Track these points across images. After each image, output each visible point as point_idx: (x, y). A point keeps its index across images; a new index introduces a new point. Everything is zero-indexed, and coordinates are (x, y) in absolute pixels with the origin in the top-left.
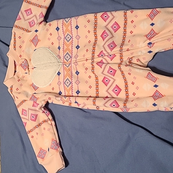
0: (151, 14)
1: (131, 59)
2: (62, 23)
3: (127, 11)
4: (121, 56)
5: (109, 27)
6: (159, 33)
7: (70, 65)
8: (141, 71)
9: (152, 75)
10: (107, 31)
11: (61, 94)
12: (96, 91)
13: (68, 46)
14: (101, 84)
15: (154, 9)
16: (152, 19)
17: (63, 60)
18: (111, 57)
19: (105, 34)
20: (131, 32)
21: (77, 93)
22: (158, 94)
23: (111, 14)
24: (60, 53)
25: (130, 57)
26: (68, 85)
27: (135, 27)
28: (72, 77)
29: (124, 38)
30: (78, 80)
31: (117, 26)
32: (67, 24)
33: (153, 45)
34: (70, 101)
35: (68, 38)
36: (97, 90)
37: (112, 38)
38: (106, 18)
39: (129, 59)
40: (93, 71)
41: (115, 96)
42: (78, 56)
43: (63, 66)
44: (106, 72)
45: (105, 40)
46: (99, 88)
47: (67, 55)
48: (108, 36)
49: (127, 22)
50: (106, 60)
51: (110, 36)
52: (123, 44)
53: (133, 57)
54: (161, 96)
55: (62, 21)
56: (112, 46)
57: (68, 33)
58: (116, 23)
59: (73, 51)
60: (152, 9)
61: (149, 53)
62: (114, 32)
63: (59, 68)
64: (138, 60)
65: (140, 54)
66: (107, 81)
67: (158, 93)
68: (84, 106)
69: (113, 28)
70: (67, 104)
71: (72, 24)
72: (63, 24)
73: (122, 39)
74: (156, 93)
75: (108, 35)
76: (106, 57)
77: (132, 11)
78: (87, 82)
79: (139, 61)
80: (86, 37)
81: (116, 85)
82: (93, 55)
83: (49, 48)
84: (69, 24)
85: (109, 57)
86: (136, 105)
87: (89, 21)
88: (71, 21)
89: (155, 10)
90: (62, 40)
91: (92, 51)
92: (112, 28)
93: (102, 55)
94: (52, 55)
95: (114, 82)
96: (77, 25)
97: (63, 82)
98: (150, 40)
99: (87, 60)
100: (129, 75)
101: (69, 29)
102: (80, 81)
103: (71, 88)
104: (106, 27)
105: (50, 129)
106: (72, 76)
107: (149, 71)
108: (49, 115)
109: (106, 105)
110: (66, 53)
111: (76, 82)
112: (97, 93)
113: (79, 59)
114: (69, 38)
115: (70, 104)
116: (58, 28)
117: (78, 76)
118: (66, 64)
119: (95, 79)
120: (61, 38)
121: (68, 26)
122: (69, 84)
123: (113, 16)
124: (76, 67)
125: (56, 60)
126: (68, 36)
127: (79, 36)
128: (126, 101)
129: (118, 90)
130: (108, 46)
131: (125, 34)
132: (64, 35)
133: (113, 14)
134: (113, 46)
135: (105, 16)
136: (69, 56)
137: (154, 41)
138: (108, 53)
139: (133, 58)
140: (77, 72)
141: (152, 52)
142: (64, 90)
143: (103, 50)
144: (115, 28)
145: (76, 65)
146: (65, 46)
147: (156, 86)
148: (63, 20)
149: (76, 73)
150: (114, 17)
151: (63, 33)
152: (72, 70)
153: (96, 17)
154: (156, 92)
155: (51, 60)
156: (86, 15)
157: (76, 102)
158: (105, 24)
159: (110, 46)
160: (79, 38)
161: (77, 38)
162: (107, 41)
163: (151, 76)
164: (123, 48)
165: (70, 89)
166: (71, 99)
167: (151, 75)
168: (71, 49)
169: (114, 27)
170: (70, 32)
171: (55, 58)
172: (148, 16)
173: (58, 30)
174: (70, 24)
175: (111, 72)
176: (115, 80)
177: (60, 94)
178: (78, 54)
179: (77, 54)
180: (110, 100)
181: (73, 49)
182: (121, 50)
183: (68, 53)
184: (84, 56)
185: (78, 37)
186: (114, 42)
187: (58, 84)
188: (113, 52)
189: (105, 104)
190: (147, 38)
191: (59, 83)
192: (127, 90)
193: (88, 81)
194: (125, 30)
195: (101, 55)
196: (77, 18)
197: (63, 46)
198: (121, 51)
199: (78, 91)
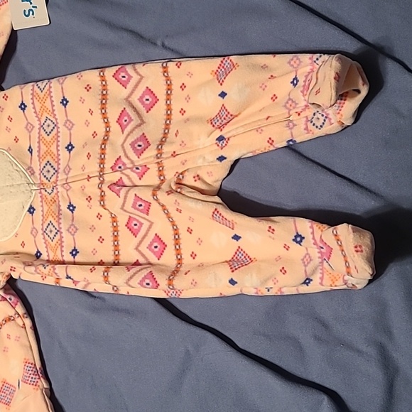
0: (219, 70)
1: (181, 176)
2: (31, 92)
3: (169, 64)
4: (161, 168)
5: (135, 99)
6: (239, 114)
7: (55, 191)
8: (200, 206)
9: (222, 214)
10: (129, 111)
11: (40, 256)
12: (113, 248)
13: (49, 146)
14: (124, 232)
15: (226, 58)
16: (221, 81)
17: (40, 178)
18: (138, 171)
19: (126, 118)
20: (182, 112)
21: (73, 255)
22: (242, 255)
23: (135, 70)
24: (33, 162)
25: (180, 172)
26: (52, 236)
27: (188, 98)
28: (60, 216)
29: (167, 126)
30: (72, 225)
31: (150, 99)
32: (42, 95)
33: (227, 142)
34: (56, 274)
35: (49, 126)
36: (116, 247)
37: (139, 125)
38: (124, 79)
39: (177, 175)
40: (102, 203)
41: (153, 259)
42: (70, 169)
43: (40, 193)
44: (129, 206)
45: (126, 132)
46: (119, 243)
47: (48, 167)
48: (132, 123)
49: (173, 87)
50: (129, 178)
51: (136, 121)
52: (164, 140)
53: (185, 171)
54: (248, 259)
55: (32, 88)
56: (140, 146)
57: (45, 115)
58: (149, 91)
59: (60, 157)
60: (221, 59)
61: (218, 162)
62: (145, 112)
63: (32, 198)
64: (198, 177)
65: (200, 162)
66: (136, 225)
67: (242, 252)
68: (86, 286)
69: (143, 103)
70: (50, 281)
71: (52, 94)
72: (32, 94)
73: (163, 127)
74: (238, 253)
75: (131, 120)
76: (129, 170)
77: (179, 64)
78: (93, 228)
79: (199, 179)
80: (87, 123)
81: (156, 234)
82: (102, 166)
83: (9, 150)
84: (47, 95)
85: (134, 171)
86: (194, 283)
87: (88, 88)
88: (50, 87)
89: (229, 61)
90: (36, 130)
91: (99, 156)
92: (140, 102)
93: (120, 167)
94: (16, 168)
95: (150, 227)
96: (64, 97)
97: (42, 229)
98: (221, 130)
99: (89, 178)
100: (178, 213)
101: (47, 107)
102: (78, 227)
103: (59, 242)
104: (127, 99)
105: (19, 338)
106: (60, 214)
107: (215, 206)
108: (16, 305)
109: (130, 283)
110: (45, 162)
111: (68, 230)
112: (117, 253)
113: (72, 177)
114: (49, 128)
115: (57, 281)
116: (22, 104)
117: (73, 216)
118: (45, 187)
119: (111, 220)
120: (33, 127)
121: (44, 100)
122: (54, 233)
123: (140, 75)
124: (68, 195)
125: (23, 179)
126: (48, 122)
127: (71, 122)
128: (175, 272)
129: (159, 247)
130: (132, 145)
131: (169, 117)
132: (39, 120)
133: (138, 70)
134: (143, 146)
135: (123, 74)
136: (51, 170)
137: (229, 132)
138: (132, 162)
139: (186, 174)
140: (70, 205)
141: (225, 158)
142: (46, 247)
143: (122, 154)
144: (148, 102)
145: (67, 190)
146: (42, 145)
147: (236, 238)
148: (33, 86)
149: (68, 208)
150: (142, 77)
151: (37, 117)
152: (59, 201)
153: (103, 79)
154: (238, 250)
155: (13, 179)
156: (83, 73)
157: (68, 277)
158: (125, 92)
159: (136, 145)
160: (72, 127)
161: (67, 127)
162: (129, 135)
163: (221, 217)
164: (163, 151)
165: (57, 244)
166: (56, 271)
167: (220, 214)
168: (55, 151)
169: (144, 100)
170: (50, 113)
171: (21, 173)
172: (214, 73)
173: (23, 109)
174: (49, 94)
175: (140, 205)
176: (152, 224)
177: (38, 255)
178: (70, 165)
179: (68, 165)
180: (139, 271)
181: (59, 153)
182: (159, 155)
183: (48, 162)
184: (83, 168)
185: (70, 125)
186: (146, 135)
187: (31, 233)
188: (143, 160)
189: (129, 280)
190: (213, 126)
191: (34, 232)
192: (177, 247)
193: (95, 226)
194: (169, 108)
195: (117, 168)
196: (61, 81)
197: (37, 145)
198: (158, 158)
199: (75, 249)
